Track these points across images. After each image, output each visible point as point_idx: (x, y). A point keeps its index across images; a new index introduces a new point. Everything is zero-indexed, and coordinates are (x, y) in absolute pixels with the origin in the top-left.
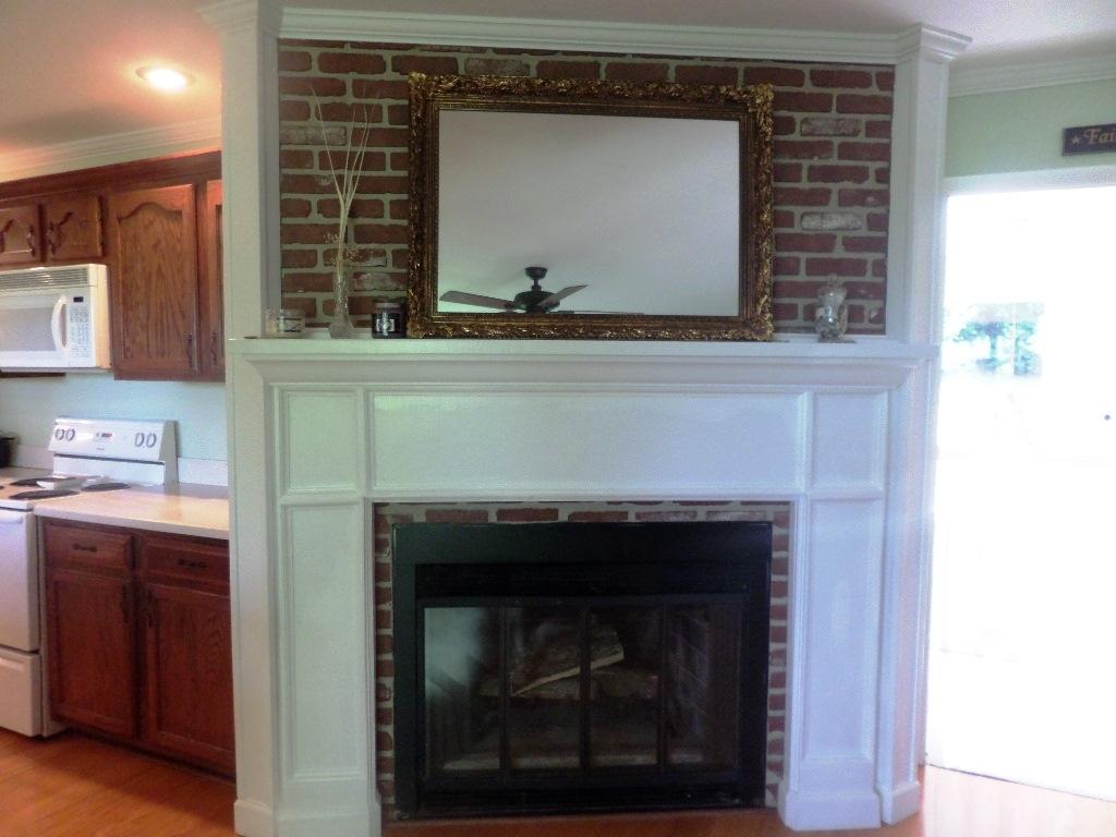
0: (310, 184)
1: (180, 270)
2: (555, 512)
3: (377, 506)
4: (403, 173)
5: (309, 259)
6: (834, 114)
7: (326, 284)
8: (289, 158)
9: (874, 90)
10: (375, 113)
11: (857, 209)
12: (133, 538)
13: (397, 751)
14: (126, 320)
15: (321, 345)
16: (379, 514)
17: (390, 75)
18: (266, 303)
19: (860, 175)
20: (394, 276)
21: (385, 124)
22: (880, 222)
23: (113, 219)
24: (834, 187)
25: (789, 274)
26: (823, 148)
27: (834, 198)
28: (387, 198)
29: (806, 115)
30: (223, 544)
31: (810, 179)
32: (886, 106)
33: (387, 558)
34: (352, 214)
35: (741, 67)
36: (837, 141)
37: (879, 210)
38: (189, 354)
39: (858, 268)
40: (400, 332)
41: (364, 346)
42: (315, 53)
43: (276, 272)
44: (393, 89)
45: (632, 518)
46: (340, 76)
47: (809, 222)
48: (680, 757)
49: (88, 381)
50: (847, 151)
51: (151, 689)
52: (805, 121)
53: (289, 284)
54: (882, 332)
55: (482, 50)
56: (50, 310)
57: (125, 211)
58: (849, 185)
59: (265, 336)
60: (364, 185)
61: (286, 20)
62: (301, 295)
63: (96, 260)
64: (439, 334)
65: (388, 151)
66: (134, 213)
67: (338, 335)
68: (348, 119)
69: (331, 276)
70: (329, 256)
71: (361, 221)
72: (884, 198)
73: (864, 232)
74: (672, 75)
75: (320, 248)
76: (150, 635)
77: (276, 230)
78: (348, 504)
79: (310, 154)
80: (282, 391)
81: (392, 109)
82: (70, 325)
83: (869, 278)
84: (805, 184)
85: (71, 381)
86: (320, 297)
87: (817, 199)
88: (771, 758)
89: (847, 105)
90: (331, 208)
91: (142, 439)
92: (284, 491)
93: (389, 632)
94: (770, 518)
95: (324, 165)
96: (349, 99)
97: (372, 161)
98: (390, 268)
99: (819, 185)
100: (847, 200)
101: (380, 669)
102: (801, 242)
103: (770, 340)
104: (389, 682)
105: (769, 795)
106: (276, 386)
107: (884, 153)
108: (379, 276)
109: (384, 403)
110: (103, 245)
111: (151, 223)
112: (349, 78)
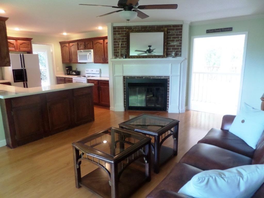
0: (117, 42)
1: (102, 50)
2: (142, 78)
3: (124, 76)
4: (126, 40)
5: (117, 50)
6: (175, 31)
7: (118, 53)
8: (114, 39)
9: (180, 27)
10: (123, 34)
11: (178, 42)
12: (98, 81)
13: (126, 103)
14: (95, 57)
15: (118, 59)
16: (124, 78)
17: (125, 29)
18: (112, 55)
19: (178, 38)
20: (126, 52)
21: (124, 35)
22: (181, 43)
23: (94, 44)
24: (175, 39)
25: (170, 50)
26: (174, 35)
27: (175, 41)
28: (124, 43)
29: (172, 31)
30: (108, 81)
31: (172, 38)
32: (182, 29)
33: (125, 82)
34: (121, 45)
35: (164, 26)
36: (175, 34)
37: (181, 42)
38: (103, 60)
39: (178, 49)
40: (126, 58)
41: (122, 59)
42: (117, 28)
43: (113, 51)
44: (125, 31)
45: (151, 78)
46: (119, 30)
47: (172, 44)
48: (157, 106)
49: (91, 64)
50: (177, 35)
51: (101, 98)
52: (171, 32)
53: (115, 53)
54: (181, 56)
55: (134, 26)
56: (87, 55)
57: (95, 43)
58: (177, 39)
59: (112, 59)
60: (122, 42)
61: (114, 24)
62: (116, 54)
63: (92, 49)
64: (130, 58)
65: (124, 38)
66: (96, 43)
67: (120, 58)
68: (120, 34)
69: (119, 52)
70: (119, 49)
71: (122, 46)
72: (181, 40)
73: (179, 45)
74: (156, 27)
75: (118, 49)
76: (100, 91)
77: (113, 47)
78: (121, 76)
79: (116, 39)
80: (114, 64)
81: (125, 33)
82: (89, 57)
83: (179, 50)
84: (172, 39)
85: (87, 64)
86: (118, 54)
87: (173, 41)
88: (167, 106)
89: (177, 29)
90: (119, 44)
91: (97, 71)
92: (114, 75)
93: (125, 90)
94: (167, 78)
95: (118, 40)
96: (120, 32)
97: (123, 39)
98: (125, 51)
99: (173, 39)
100: (177, 41)
101: (124, 94)
102: (171, 46)
103: (166, 58)
104: (125, 95)
105: (167, 110)
106: (113, 64)
107: (181, 35)
108: (124, 51)
109: (124, 65)
110: (93, 47)
111: (98, 45)
112: (120, 30)
